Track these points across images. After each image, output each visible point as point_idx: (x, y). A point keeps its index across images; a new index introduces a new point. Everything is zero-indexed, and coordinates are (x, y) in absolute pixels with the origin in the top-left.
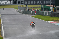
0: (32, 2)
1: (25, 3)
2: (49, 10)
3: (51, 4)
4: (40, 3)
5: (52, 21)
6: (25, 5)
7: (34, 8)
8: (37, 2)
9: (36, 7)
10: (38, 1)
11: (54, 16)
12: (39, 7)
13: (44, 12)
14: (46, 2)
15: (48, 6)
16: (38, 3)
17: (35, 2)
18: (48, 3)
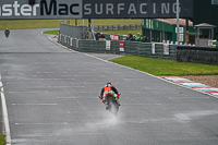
0: (110, 8)
1: (84, 11)
2: (171, 36)
4: (138, 10)
5: (181, 76)
6: (84, 17)
7: (117, 29)
8: (127, 7)
9: (125, 28)
10: (132, 5)
11: (189, 60)
12: (135, 26)
13: (154, 44)
14: (159, 8)
15: (166, 24)
16: (132, 12)
17: (119, 9)
18: (168, 12)
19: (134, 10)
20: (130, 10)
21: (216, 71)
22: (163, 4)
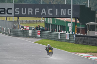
1: (15, 12)
3: (72, 16)
4: (47, 13)
6: (15, 16)
8: (40, 11)
10: (44, 9)
11: (83, 43)
14: (60, 12)
16: (44, 14)
17: (36, 12)
18: (65, 14)
19: (45, 12)
20: (42, 12)
22: (62, 10)
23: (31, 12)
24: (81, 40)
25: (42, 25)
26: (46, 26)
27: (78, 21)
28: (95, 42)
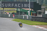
4: (18, 6)
10: (16, 4)
16: (16, 6)
17: (12, 5)
18: (26, 6)
20: (15, 6)
21: (46, 24)
22: (25, 4)
23: (10, 5)
24: (34, 19)
25: (15, 12)
26: (17, 12)
27: (33, 10)
28: (41, 20)
